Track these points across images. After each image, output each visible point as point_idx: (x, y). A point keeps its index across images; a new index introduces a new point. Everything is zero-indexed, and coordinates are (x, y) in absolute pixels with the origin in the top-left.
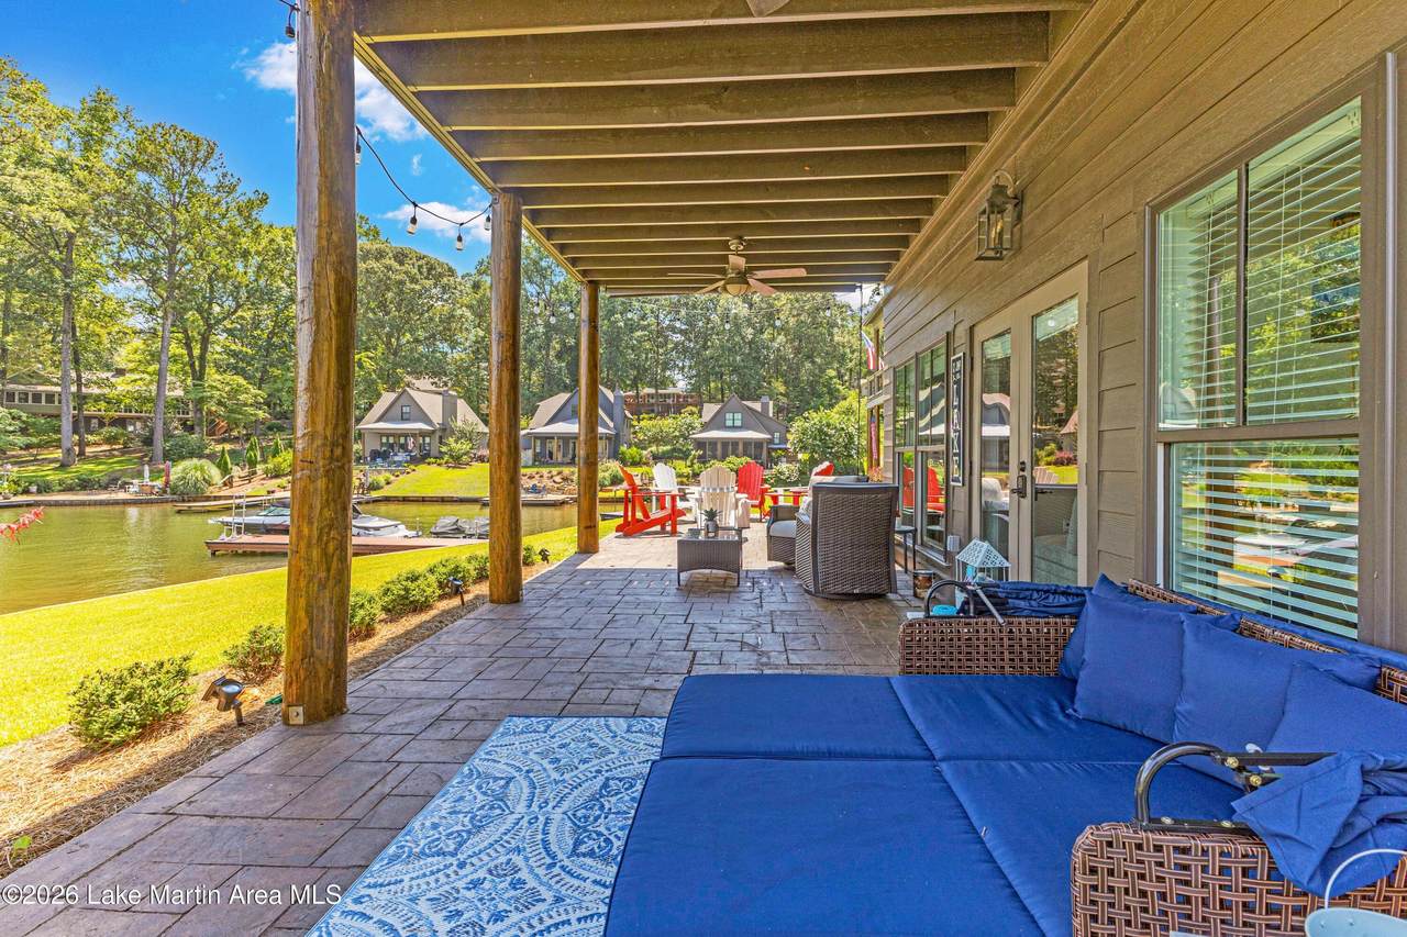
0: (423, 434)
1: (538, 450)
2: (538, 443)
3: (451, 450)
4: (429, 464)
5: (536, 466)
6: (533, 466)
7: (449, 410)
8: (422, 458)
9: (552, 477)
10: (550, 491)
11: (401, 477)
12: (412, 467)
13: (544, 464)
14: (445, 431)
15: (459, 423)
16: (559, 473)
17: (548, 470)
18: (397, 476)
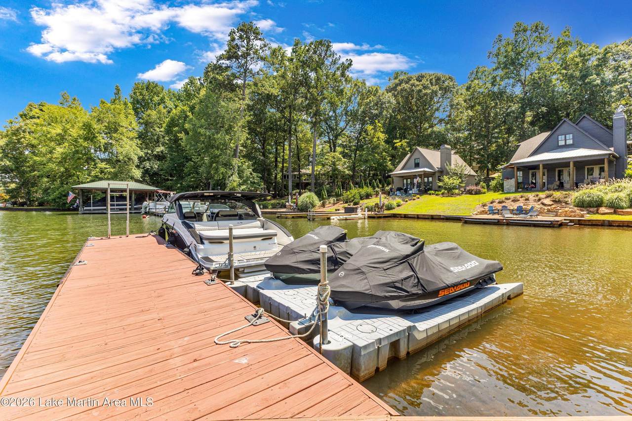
0: (426, 175)
1: (520, 180)
2: (520, 174)
3: (445, 184)
4: (430, 194)
5: (520, 192)
6: (516, 191)
7: (446, 159)
8: (425, 190)
9: (539, 200)
10: (540, 213)
11: (409, 202)
12: (418, 196)
13: (527, 190)
14: (442, 172)
15: (453, 167)
16: (547, 197)
17: (534, 194)
18: (407, 201)
